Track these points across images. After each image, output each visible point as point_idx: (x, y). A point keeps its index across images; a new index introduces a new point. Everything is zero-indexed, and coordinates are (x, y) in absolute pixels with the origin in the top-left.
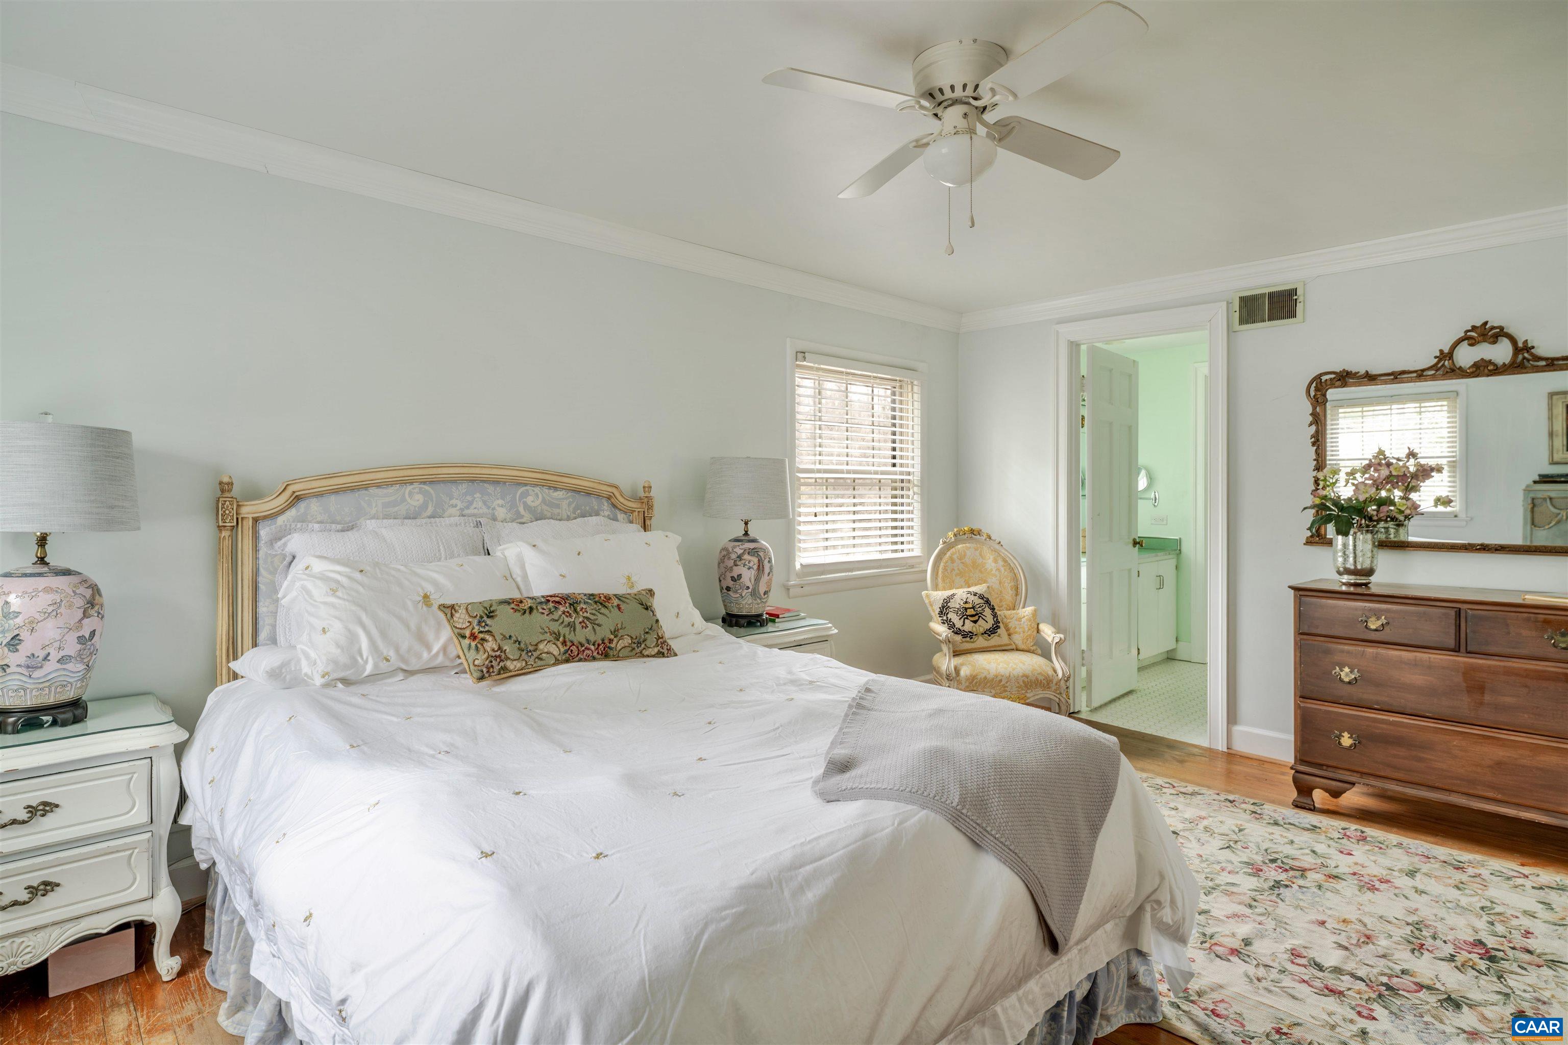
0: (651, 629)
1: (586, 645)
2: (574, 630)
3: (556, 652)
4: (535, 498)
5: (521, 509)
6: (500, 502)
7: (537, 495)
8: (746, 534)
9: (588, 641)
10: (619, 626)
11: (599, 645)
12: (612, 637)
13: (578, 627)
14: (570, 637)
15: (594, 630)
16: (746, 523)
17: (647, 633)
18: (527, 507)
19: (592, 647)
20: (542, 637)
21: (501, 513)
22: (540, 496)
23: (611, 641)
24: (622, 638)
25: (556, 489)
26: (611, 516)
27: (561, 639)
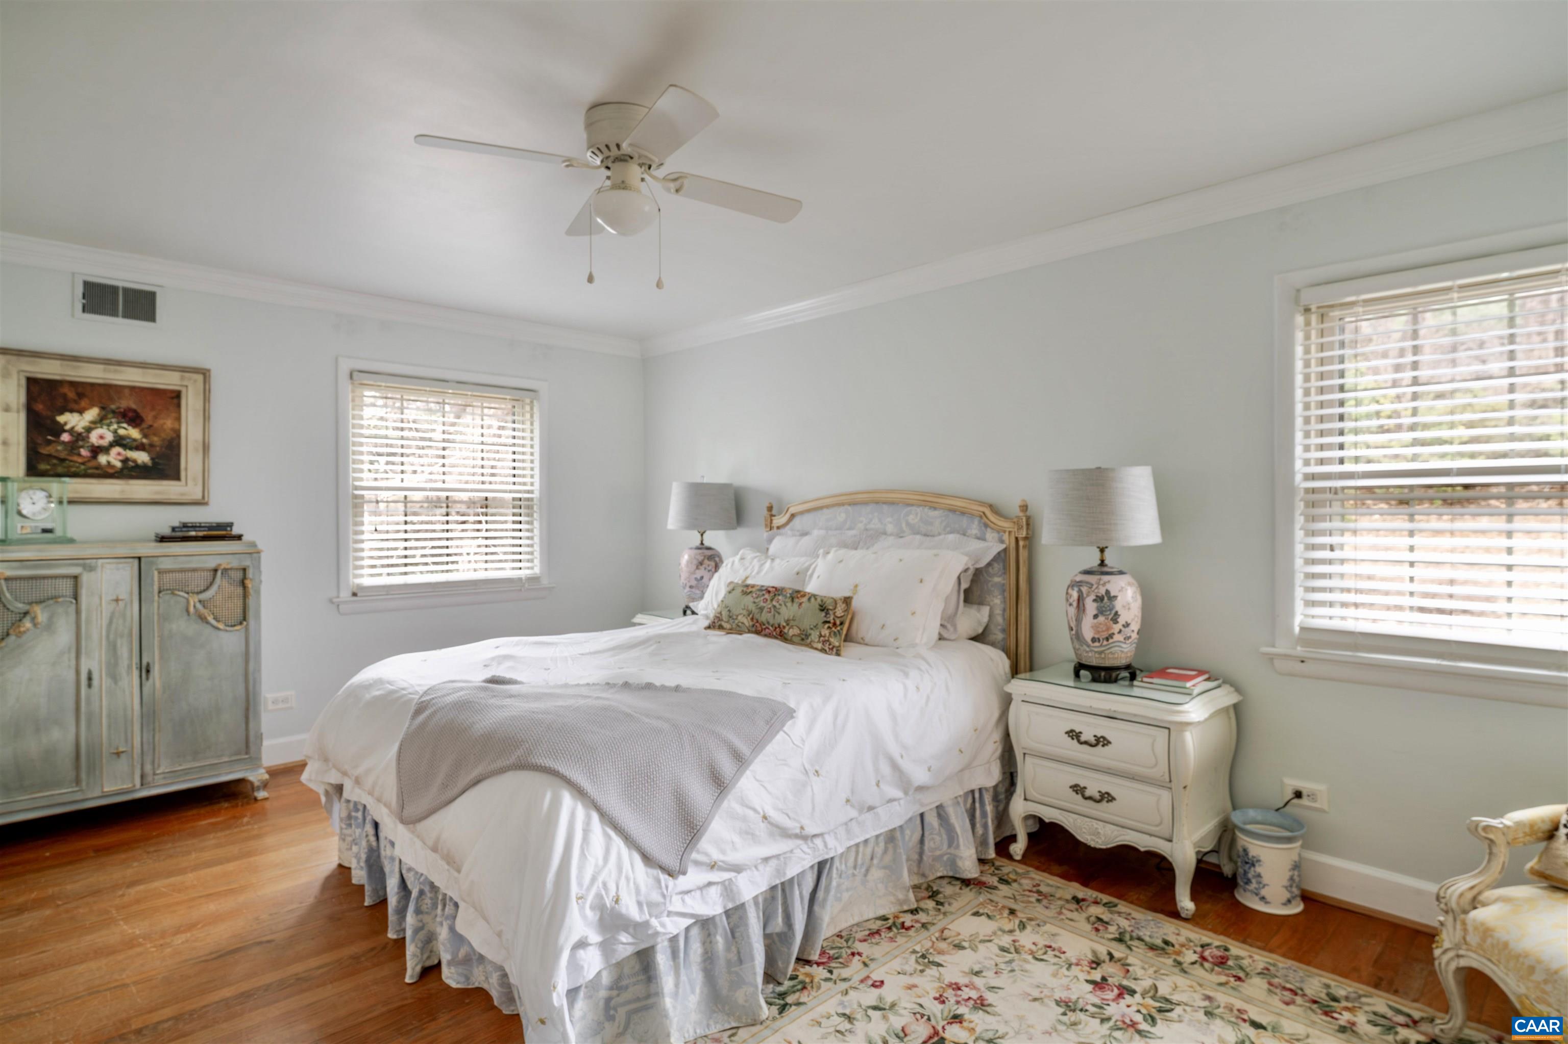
0: (815, 627)
1: (767, 625)
2: (762, 612)
3: (747, 624)
4: (915, 516)
5: (904, 525)
6: (889, 519)
7: (917, 514)
8: (1102, 563)
9: (768, 623)
10: (791, 618)
11: (776, 628)
12: (785, 624)
13: (765, 610)
14: (757, 616)
15: (774, 616)
16: (1102, 550)
17: (812, 629)
18: (908, 524)
19: (771, 628)
20: (742, 611)
21: (890, 528)
22: (919, 515)
23: (784, 627)
24: (792, 627)
25: (935, 509)
26: (979, 535)
27: (751, 616)
